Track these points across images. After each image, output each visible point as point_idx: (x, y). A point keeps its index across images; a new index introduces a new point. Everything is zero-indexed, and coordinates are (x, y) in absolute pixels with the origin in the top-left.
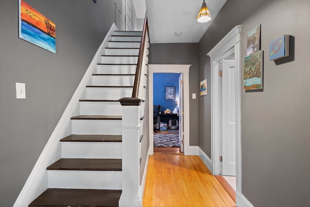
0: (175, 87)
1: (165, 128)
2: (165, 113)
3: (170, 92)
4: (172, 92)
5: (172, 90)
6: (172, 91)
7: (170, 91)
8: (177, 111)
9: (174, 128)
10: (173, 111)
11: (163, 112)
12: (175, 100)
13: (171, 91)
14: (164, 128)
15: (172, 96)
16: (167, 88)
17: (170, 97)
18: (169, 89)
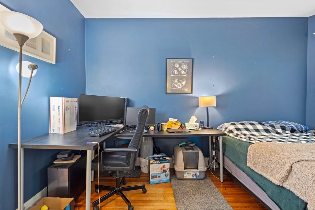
0: (193, 59)
1: (166, 176)
2: (165, 128)
3: (180, 72)
4: (183, 72)
5: (185, 67)
6: (185, 70)
7: (177, 69)
8: (198, 124)
9: (190, 177)
10: (186, 124)
11: (159, 129)
12: (192, 93)
13: (180, 69)
14: (163, 176)
15: (184, 83)
16: (172, 61)
17: (180, 86)
18: (177, 66)
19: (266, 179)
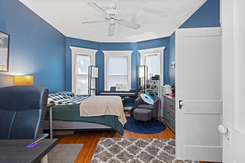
12: (8, 71)
19: (95, 116)
